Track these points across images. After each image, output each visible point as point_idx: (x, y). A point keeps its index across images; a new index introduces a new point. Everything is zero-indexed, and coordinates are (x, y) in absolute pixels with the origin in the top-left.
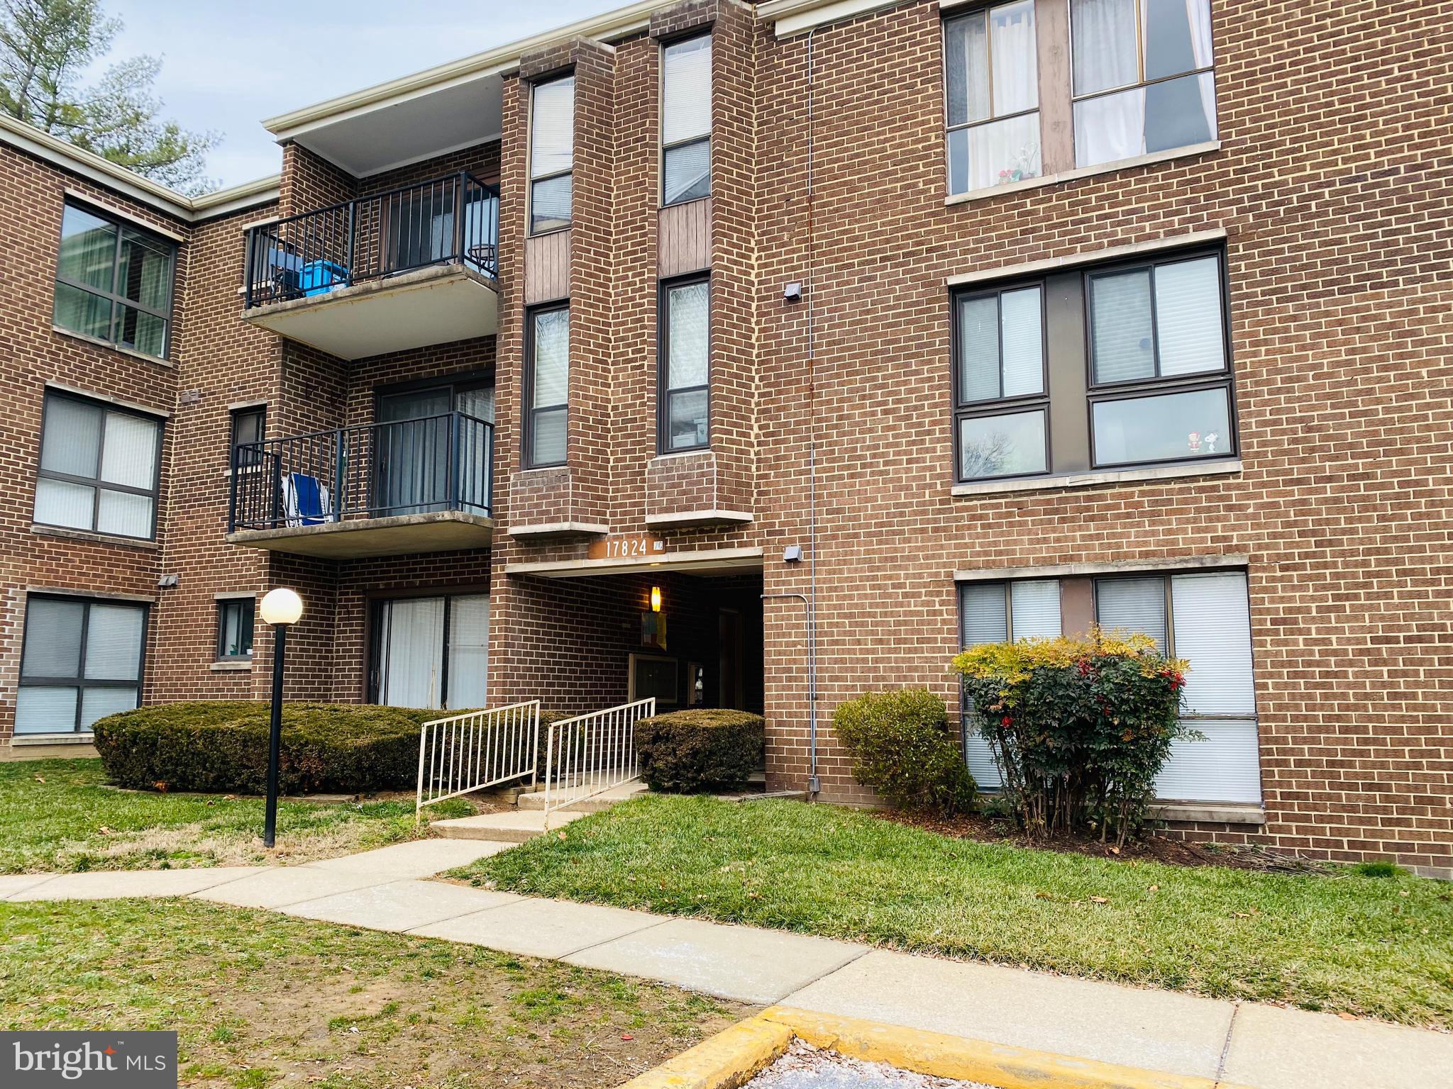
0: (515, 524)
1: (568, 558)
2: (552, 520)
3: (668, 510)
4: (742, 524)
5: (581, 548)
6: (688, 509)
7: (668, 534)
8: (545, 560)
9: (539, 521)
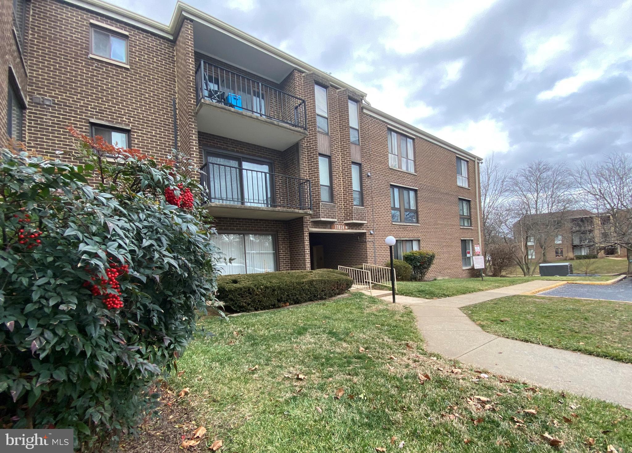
0: (322, 217)
1: (325, 228)
2: (332, 218)
3: (358, 220)
4: (362, 224)
5: (329, 226)
6: (362, 220)
7: (350, 225)
8: (319, 228)
9: (329, 218)
